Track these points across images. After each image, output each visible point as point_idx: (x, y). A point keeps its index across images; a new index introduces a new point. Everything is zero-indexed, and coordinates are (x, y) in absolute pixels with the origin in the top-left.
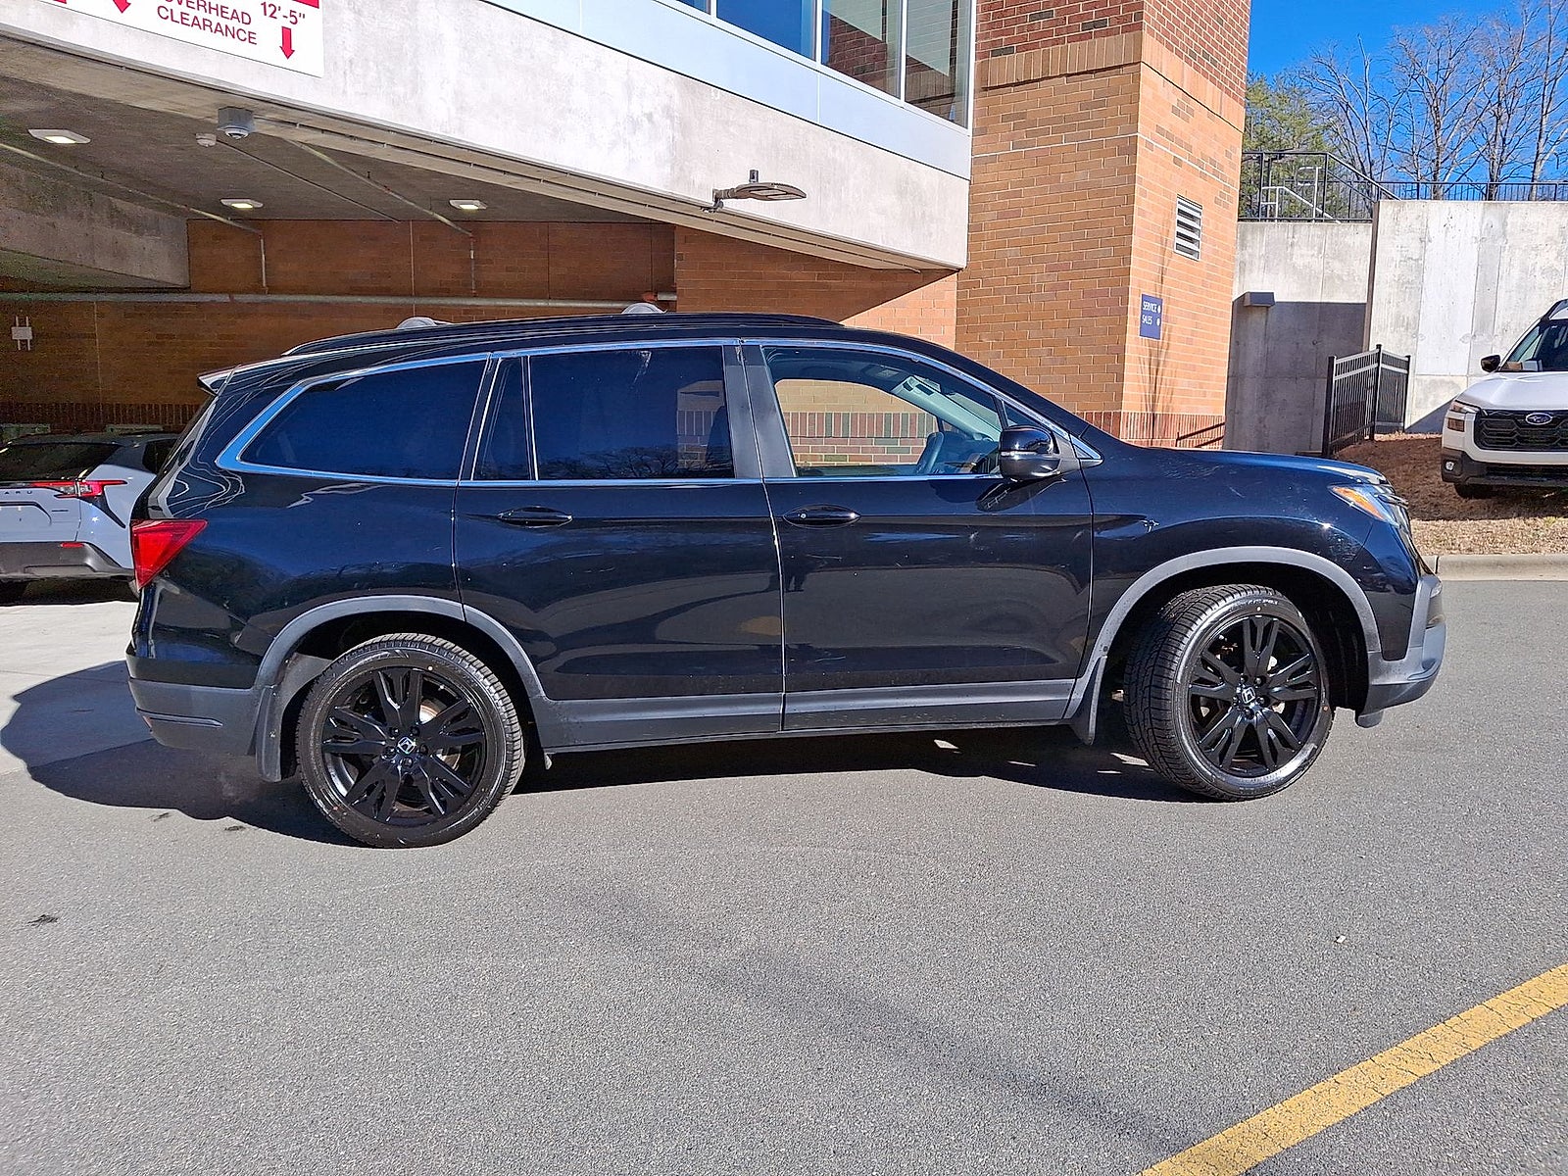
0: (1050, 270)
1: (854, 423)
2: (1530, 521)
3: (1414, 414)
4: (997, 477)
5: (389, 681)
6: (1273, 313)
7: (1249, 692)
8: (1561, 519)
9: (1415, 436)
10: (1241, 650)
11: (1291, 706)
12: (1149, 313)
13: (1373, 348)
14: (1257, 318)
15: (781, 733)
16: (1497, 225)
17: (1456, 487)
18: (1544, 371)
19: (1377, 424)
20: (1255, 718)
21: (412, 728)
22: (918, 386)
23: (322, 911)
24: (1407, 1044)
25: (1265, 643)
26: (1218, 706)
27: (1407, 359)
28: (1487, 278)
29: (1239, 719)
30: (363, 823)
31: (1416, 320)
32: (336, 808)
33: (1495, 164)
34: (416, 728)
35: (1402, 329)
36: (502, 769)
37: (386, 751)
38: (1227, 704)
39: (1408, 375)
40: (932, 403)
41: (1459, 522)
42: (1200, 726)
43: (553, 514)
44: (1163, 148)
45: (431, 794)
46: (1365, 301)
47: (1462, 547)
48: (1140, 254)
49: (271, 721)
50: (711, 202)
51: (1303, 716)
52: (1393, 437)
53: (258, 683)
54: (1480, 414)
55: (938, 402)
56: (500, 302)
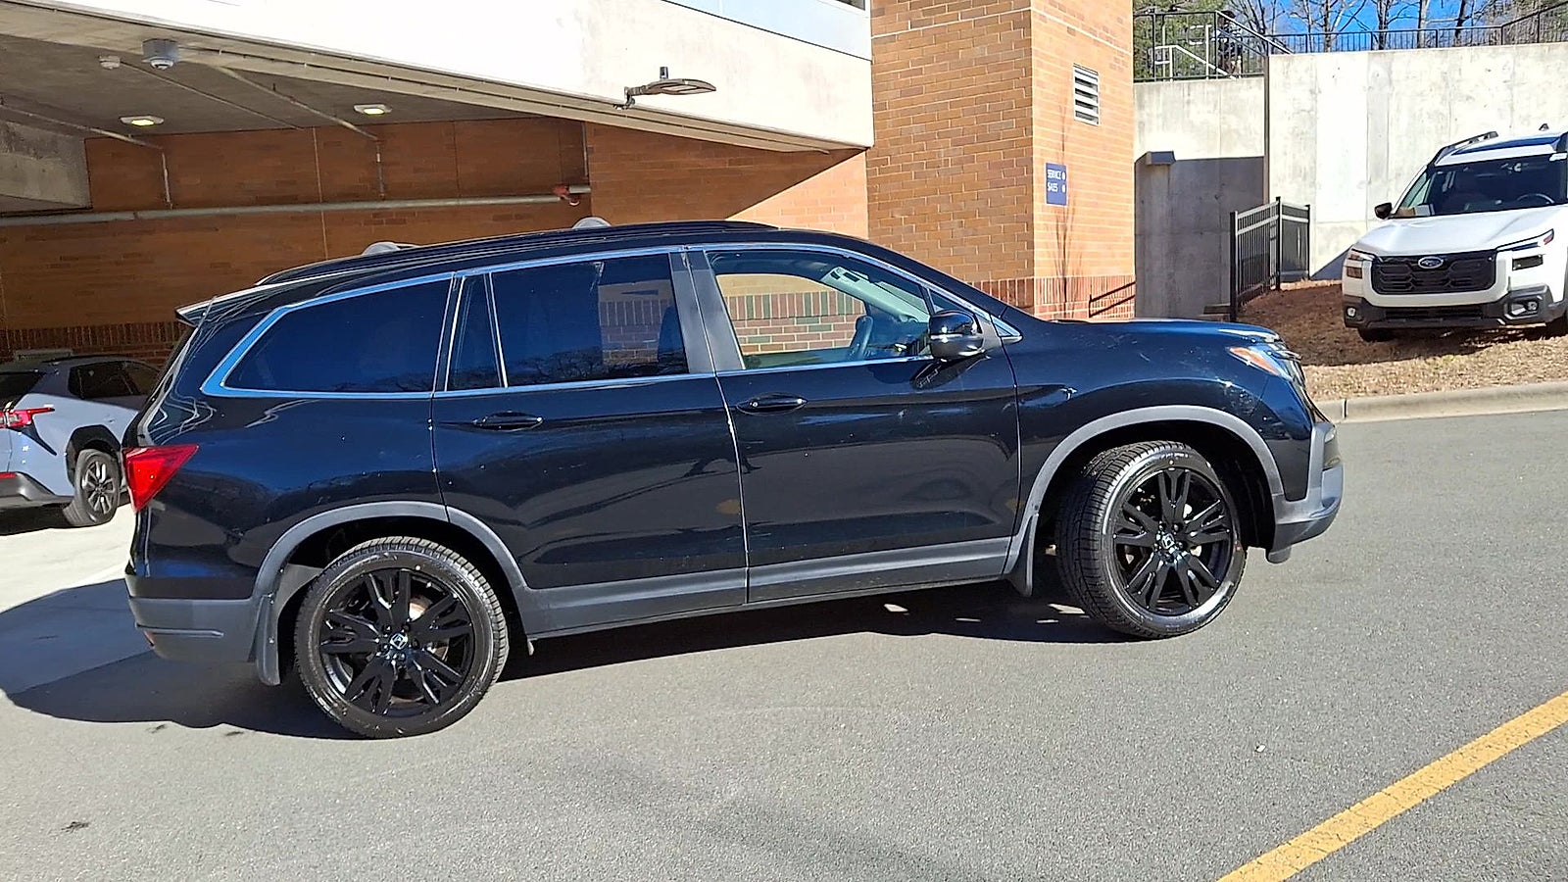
0: (955, 144)
1: (775, 304)
2: (1430, 360)
3: (1318, 261)
4: (926, 358)
5: (380, 583)
6: (1175, 171)
7: (1169, 539)
8: (1459, 356)
9: (1320, 283)
10: (1158, 501)
11: (1207, 548)
12: (1054, 181)
13: (1273, 200)
14: (1159, 176)
15: (746, 606)
16: (1383, 74)
17: (1360, 332)
18: (1435, 215)
19: (1282, 273)
20: (1175, 562)
21: (403, 625)
22: (845, 275)
23: (339, 798)
24: (1318, 828)
25: (1179, 492)
26: (1140, 553)
27: (1307, 208)
28: (1377, 129)
29: (1161, 563)
30: (362, 717)
31: (1313, 169)
32: (336, 705)
33: (1383, 5)
34: (407, 623)
35: (1300, 179)
36: (490, 656)
37: (380, 648)
38: (1149, 550)
39: (1308, 224)
40: (859, 289)
41: (1364, 366)
42: (1127, 572)
43: (523, 418)
44: (1055, 19)
45: (425, 685)
46: (1263, 154)
47: (1368, 390)
48: (1041, 123)
49: (270, 627)
50: (624, 100)
51: (1219, 557)
52: (1299, 285)
53: (256, 594)
54: (1375, 261)
55: (864, 287)
56: (410, 204)
